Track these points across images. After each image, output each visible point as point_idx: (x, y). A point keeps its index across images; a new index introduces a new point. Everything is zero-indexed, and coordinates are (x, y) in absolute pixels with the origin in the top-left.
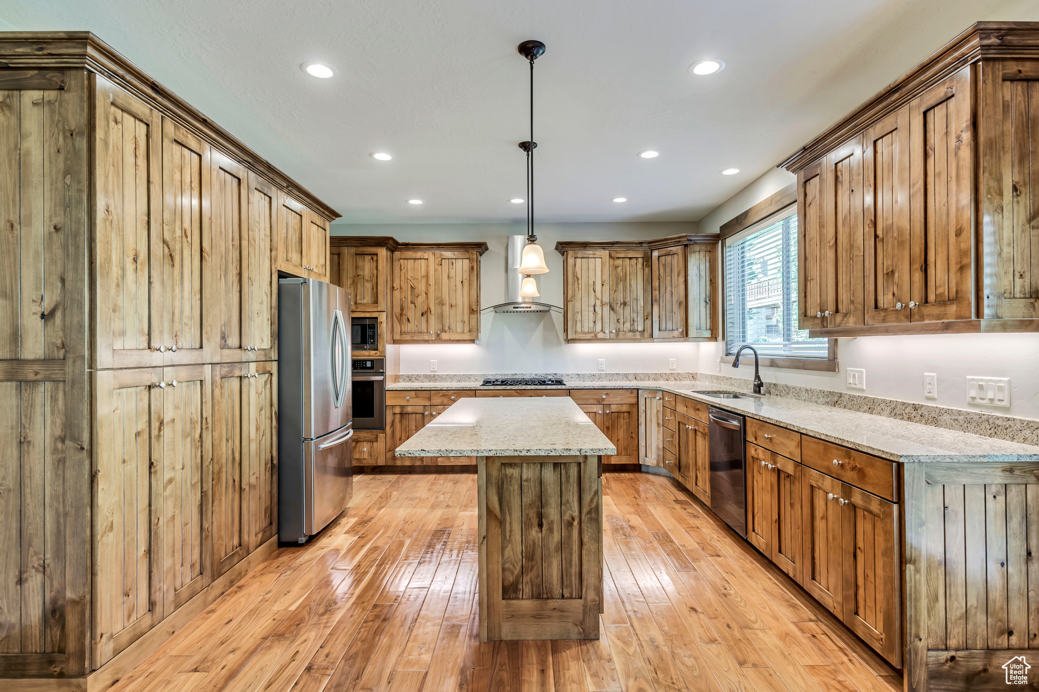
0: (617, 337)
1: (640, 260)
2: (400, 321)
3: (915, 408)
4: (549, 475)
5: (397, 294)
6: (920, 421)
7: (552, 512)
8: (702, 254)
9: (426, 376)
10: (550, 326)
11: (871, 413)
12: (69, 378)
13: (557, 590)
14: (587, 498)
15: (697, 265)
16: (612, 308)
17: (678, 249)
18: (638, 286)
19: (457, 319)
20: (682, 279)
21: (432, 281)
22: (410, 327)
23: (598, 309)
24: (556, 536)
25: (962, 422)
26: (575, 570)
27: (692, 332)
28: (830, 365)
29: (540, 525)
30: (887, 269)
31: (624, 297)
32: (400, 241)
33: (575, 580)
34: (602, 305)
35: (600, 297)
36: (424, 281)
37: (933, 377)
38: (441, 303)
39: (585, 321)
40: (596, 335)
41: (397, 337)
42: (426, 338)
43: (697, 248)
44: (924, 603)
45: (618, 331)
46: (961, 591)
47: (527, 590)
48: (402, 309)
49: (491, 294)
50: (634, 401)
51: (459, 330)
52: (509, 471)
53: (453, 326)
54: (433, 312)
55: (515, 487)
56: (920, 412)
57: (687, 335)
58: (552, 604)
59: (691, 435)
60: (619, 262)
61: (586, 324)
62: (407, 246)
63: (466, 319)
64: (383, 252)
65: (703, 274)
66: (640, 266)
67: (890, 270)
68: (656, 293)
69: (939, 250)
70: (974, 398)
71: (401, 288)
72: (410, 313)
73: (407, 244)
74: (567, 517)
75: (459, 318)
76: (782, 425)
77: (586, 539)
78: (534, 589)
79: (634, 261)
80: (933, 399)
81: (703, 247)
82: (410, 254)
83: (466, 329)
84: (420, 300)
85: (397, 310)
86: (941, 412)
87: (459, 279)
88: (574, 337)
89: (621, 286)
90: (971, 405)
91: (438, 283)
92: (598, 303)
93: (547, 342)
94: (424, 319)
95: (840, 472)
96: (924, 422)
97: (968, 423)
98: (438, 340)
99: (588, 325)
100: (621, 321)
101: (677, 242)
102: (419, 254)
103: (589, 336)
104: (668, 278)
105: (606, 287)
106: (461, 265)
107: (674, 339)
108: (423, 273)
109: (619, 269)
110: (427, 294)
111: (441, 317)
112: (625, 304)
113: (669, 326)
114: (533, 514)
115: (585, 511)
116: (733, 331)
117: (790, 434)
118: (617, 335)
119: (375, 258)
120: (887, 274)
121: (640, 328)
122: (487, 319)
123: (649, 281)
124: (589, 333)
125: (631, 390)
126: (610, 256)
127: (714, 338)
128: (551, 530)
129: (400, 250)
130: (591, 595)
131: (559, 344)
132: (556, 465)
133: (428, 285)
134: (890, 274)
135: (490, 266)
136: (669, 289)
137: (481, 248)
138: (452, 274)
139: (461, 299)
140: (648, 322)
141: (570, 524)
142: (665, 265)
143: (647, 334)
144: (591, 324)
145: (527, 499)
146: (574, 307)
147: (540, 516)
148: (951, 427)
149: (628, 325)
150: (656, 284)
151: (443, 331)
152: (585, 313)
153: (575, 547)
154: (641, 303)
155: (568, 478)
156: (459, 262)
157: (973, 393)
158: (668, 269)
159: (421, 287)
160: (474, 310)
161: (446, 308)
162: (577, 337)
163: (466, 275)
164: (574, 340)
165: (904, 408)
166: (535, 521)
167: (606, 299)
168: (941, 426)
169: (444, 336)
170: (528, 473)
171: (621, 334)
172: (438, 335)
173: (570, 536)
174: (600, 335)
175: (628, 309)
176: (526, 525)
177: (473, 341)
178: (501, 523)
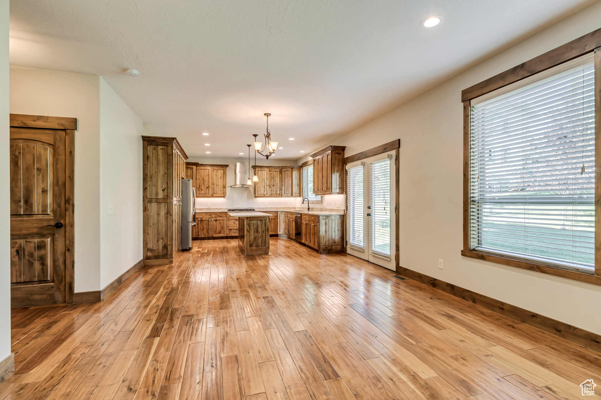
0: (271, 196)
1: (279, 172)
2: (199, 190)
3: (331, 209)
4: (259, 222)
5: (198, 181)
7: (260, 230)
8: (297, 171)
9: (206, 209)
10: (249, 192)
11: (326, 212)
12: (168, 202)
13: (260, 245)
14: (266, 226)
15: (295, 174)
16: (270, 187)
17: (290, 170)
18: (278, 180)
19: (219, 190)
20: (291, 178)
21: (210, 177)
22: (203, 192)
23: (265, 187)
24: (260, 234)
26: (264, 241)
27: (294, 194)
28: (322, 201)
29: (257, 232)
31: (274, 183)
32: (199, 163)
33: (264, 243)
34: (267, 186)
35: (266, 183)
36: (207, 177)
38: (213, 184)
39: (261, 191)
40: (265, 195)
41: (198, 195)
42: (208, 196)
43: (295, 169)
45: (272, 194)
46: (328, 236)
47: (254, 245)
48: (199, 186)
49: (229, 182)
50: (276, 215)
51: (219, 193)
52: (251, 222)
53: (217, 192)
54: (210, 187)
55: (252, 225)
57: (292, 195)
58: (259, 247)
59: (291, 222)
60: (272, 172)
61: (261, 192)
62: (202, 165)
63: (222, 190)
64: (194, 167)
65: (297, 177)
66: (278, 174)
68: (283, 182)
71: (199, 179)
72: (203, 188)
73: (202, 164)
74: (262, 231)
75: (220, 189)
77: (266, 235)
78: (256, 245)
79: (277, 172)
81: (297, 169)
82: (202, 168)
83: (222, 193)
84: (206, 183)
85: (198, 186)
87: (220, 176)
88: (258, 196)
89: (273, 180)
91: (212, 178)
92: (265, 185)
93: (249, 197)
94: (208, 189)
95: (313, 220)
98: (212, 196)
99: (262, 192)
100: (273, 191)
101: (290, 167)
102: (205, 168)
103: (263, 195)
104: (287, 178)
105: (268, 180)
106: (221, 172)
107: (288, 196)
108: (207, 174)
109: (272, 174)
110: (208, 181)
111: (213, 189)
112: (274, 185)
113: (287, 193)
115: (266, 229)
116: (305, 194)
118: (271, 195)
119: (192, 169)
121: (278, 193)
122: (228, 190)
123: (281, 179)
124: (262, 194)
125: (275, 212)
126: (269, 170)
127: (300, 196)
128: (259, 233)
129: (199, 166)
130: (267, 246)
131: (252, 198)
132: (261, 220)
133: (209, 178)
135: (229, 172)
136: (287, 181)
137: (227, 166)
138: (217, 174)
139: (220, 183)
140: (281, 191)
141: (263, 232)
142: (286, 174)
143: (280, 195)
144: (263, 192)
145: (255, 228)
146: (258, 186)
147: (257, 230)
149: (275, 192)
150: (283, 179)
151: (214, 193)
152: (261, 188)
153: (264, 236)
154: (279, 185)
156: (219, 171)
157: (337, 205)
158: (287, 175)
159: (206, 179)
160: (224, 187)
161: (215, 186)
162: (259, 196)
163: (222, 175)
164: (258, 197)
167: (268, 184)
169: (214, 195)
170: (255, 221)
171: (272, 195)
172: (212, 195)
173: (263, 234)
174: (266, 195)
175: (275, 187)
177: (224, 197)
178: (250, 232)
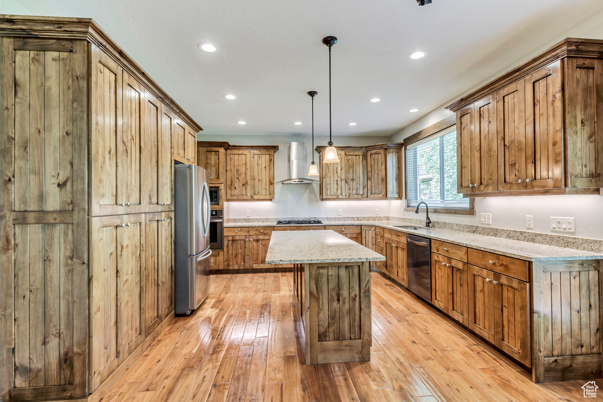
0: (349, 198)
1: (361, 156)
2: (230, 189)
3: (521, 233)
4: (343, 272)
5: (229, 173)
6: (524, 240)
7: (345, 293)
8: (394, 153)
9: (244, 219)
10: (312, 192)
11: (496, 236)
12: (75, 222)
13: (347, 335)
14: (363, 284)
15: (392, 159)
16: (346, 182)
17: (382, 151)
18: (360, 170)
19: (262, 188)
20: (383, 167)
21: (248, 167)
22: (236, 192)
23: (339, 183)
24: (347, 306)
25: (548, 240)
26: (357, 324)
27: (389, 195)
28: (471, 212)
29: (338, 300)
30: (512, 162)
31: (353, 176)
32: (231, 144)
33: (357, 329)
34: (341, 180)
35: (340, 176)
36: (244, 167)
37: (531, 217)
38: (254, 179)
39: (332, 188)
40: (338, 197)
41: (229, 197)
42: (245, 198)
43: (391, 150)
44: (542, 334)
45: (350, 194)
46: (559, 326)
47: (331, 336)
48: (232, 182)
49: (280, 174)
50: (359, 231)
51: (264, 193)
52: (322, 271)
53: (260, 192)
54: (249, 183)
55: (325, 279)
56: (524, 235)
57: (386, 196)
58: (345, 342)
59: (394, 249)
60: (350, 157)
61: (332, 191)
62: (235, 147)
63: (267, 188)
64: (222, 150)
65: (395, 164)
66: (361, 159)
67: (513, 162)
68: (369, 174)
69: (543, 152)
70: (554, 228)
71: (231, 170)
72: (236, 185)
73: (234, 146)
74: (352, 295)
75: (264, 187)
76: (455, 243)
77: (363, 307)
78: (335, 335)
79: (358, 157)
80: (531, 229)
81: (395, 150)
82: (236, 152)
83: (268, 193)
84: (242, 177)
85: (229, 182)
86: (536, 235)
87: (263, 166)
88: (326, 197)
89: (351, 170)
90: (553, 231)
91: (252, 168)
92: (339, 179)
93: (311, 200)
94: (244, 187)
95: (493, 267)
96: (526, 240)
97: (551, 240)
98: (252, 199)
99: (333, 191)
100: (351, 189)
101: (381, 147)
102: (241, 152)
103: (334, 197)
104: (376, 166)
105: (343, 171)
106: (265, 158)
107: (380, 199)
108: (244, 162)
109: (350, 161)
110: (245, 174)
111: (253, 187)
112: (353, 180)
113: (377, 190)
114: (334, 294)
115: (362, 291)
116: (411, 194)
117: (460, 248)
118: (349, 196)
119: (217, 153)
120: (512, 165)
121: (361, 193)
122: (278, 188)
123: (365, 167)
124: (334, 195)
125: (357, 226)
126: (345, 154)
127: (400, 198)
128: (344, 303)
129: (231, 149)
130: (366, 337)
131: (317, 201)
132: (347, 267)
133: (246, 169)
134: (513, 165)
135: (279, 157)
136: (376, 172)
137: (275, 148)
138: (260, 163)
139: (265, 177)
140: (366, 189)
141: (354, 299)
142: (374, 159)
143: (365, 196)
144: (335, 191)
145: (331, 286)
146: (326, 181)
147: (338, 295)
148: (542, 243)
149: (355, 191)
150: (369, 169)
151: (255, 194)
152: (332, 185)
153: (357, 311)
154: (362, 179)
155: (353, 274)
156: (263, 156)
157: (554, 226)
158: (376, 162)
159: (242, 170)
160: (271, 183)
161: (256, 182)
162: (328, 197)
163: (267, 164)
164: (326, 199)
165: (515, 234)
166: (336, 298)
167: (343, 177)
168: (536, 242)
169: (255, 197)
170: (332, 272)
171: (351, 196)
172: (252, 197)
173: (354, 305)
174: (340, 197)
175: (354, 182)
176: (330, 301)
177: (271, 200)
178: (318, 299)
